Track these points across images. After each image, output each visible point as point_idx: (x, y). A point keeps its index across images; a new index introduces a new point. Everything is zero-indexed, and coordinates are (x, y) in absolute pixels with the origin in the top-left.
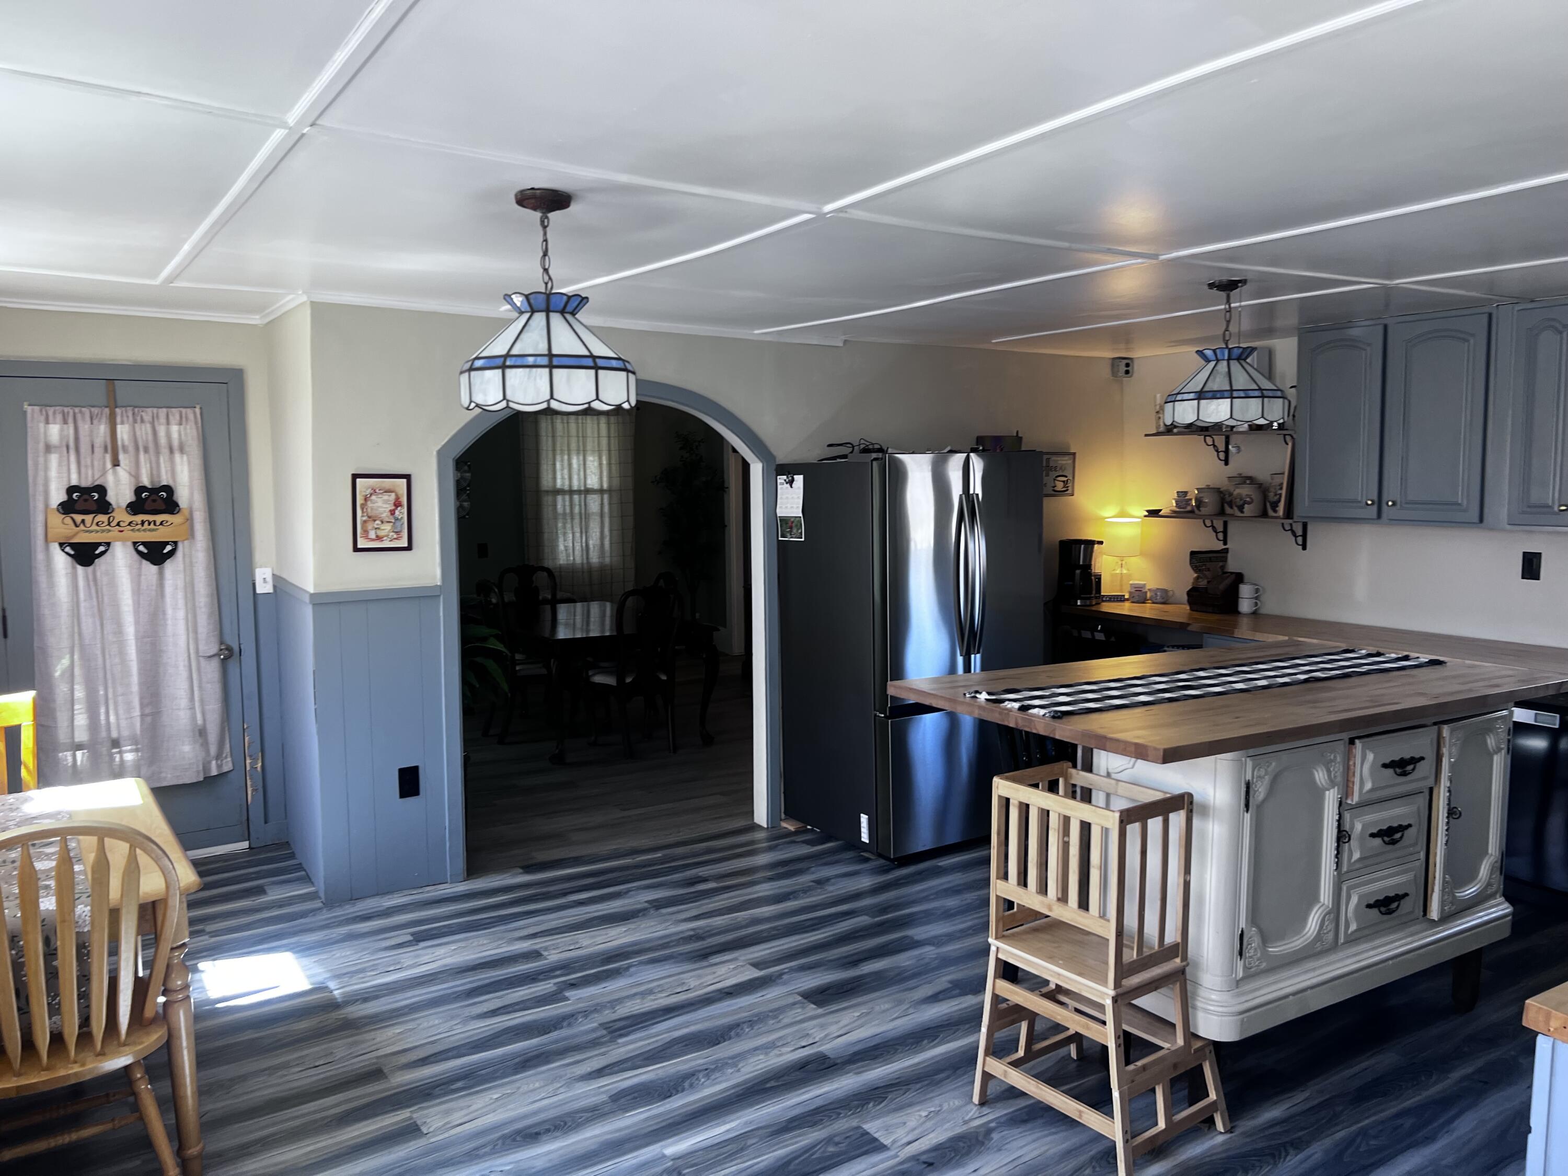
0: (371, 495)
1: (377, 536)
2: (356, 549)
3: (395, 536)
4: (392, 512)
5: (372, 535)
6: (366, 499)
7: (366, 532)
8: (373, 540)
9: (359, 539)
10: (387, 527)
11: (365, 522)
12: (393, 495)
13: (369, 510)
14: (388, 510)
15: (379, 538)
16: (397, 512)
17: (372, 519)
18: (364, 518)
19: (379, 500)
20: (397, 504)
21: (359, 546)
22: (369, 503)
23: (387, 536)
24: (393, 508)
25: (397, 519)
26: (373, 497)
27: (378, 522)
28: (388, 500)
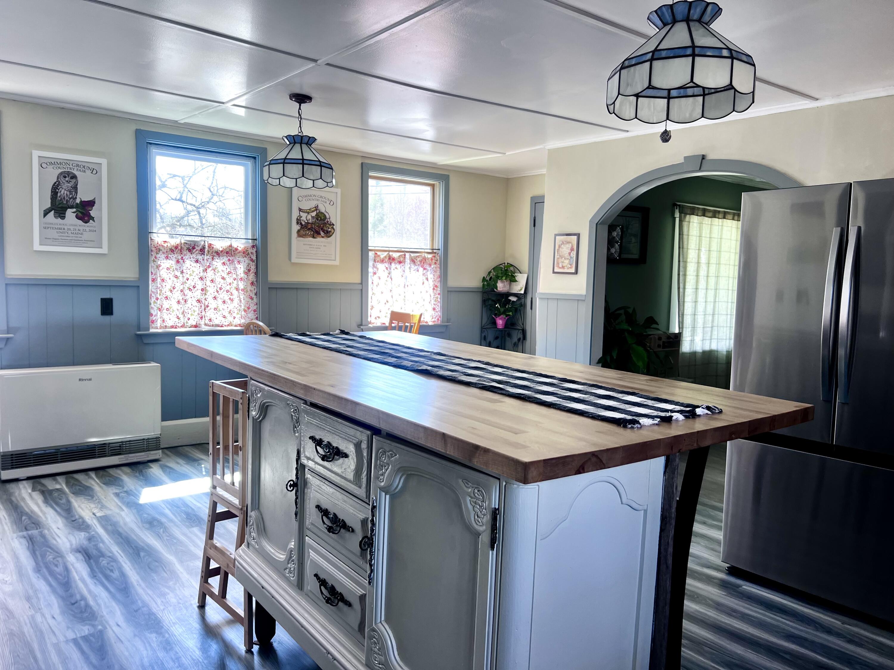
0: (562, 244)
1: (562, 266)
2: (554, 272)
3: (570, 266)
4: (570, 254)
5: (561, 266)
6: (559, 247)
7: (558, 263)
8: (560, 268)
9: (555, 268)
10: (567, 262)
11: (558, 258)
12: (571, 244)
13: (560, 252)
14: (567, 253)
15: (563, 267)
16: (572, 254)
17: (561, 257)
18: (558, 257)
19: (565, 247)
20: (572, 250)
21: (555, 271)
22: (560, 249)
23: (566, 266)
24: (570, 251)
25: (571, 258)
26: (562, 246)
27: (563, 259)
28: (568, 247)
